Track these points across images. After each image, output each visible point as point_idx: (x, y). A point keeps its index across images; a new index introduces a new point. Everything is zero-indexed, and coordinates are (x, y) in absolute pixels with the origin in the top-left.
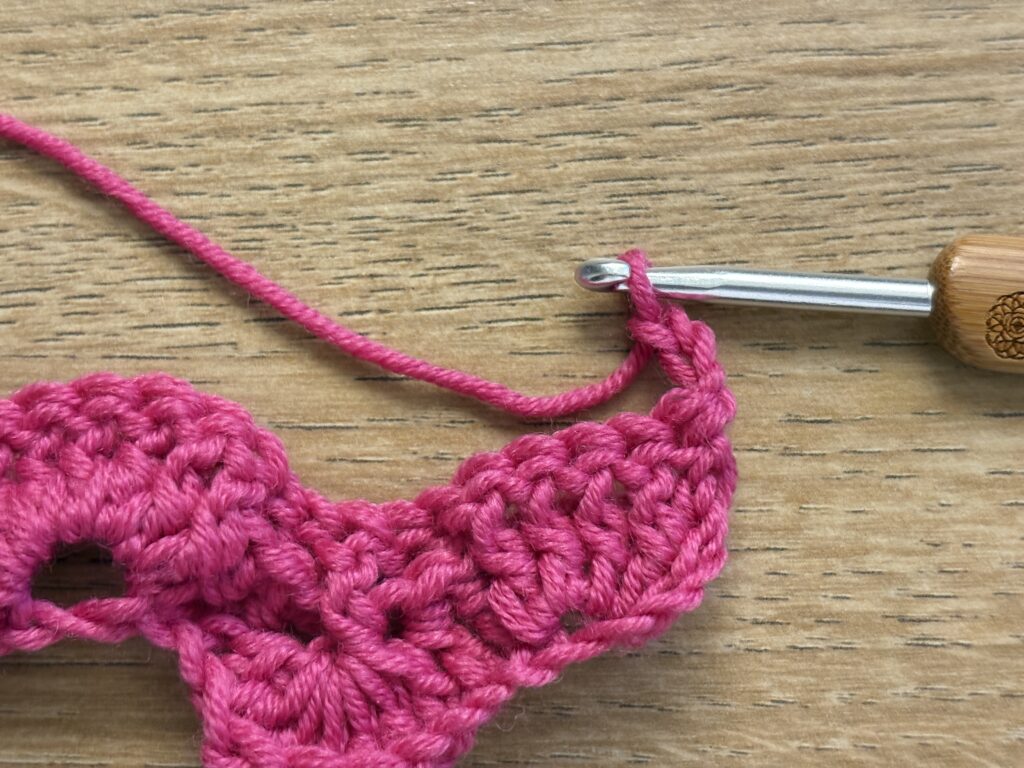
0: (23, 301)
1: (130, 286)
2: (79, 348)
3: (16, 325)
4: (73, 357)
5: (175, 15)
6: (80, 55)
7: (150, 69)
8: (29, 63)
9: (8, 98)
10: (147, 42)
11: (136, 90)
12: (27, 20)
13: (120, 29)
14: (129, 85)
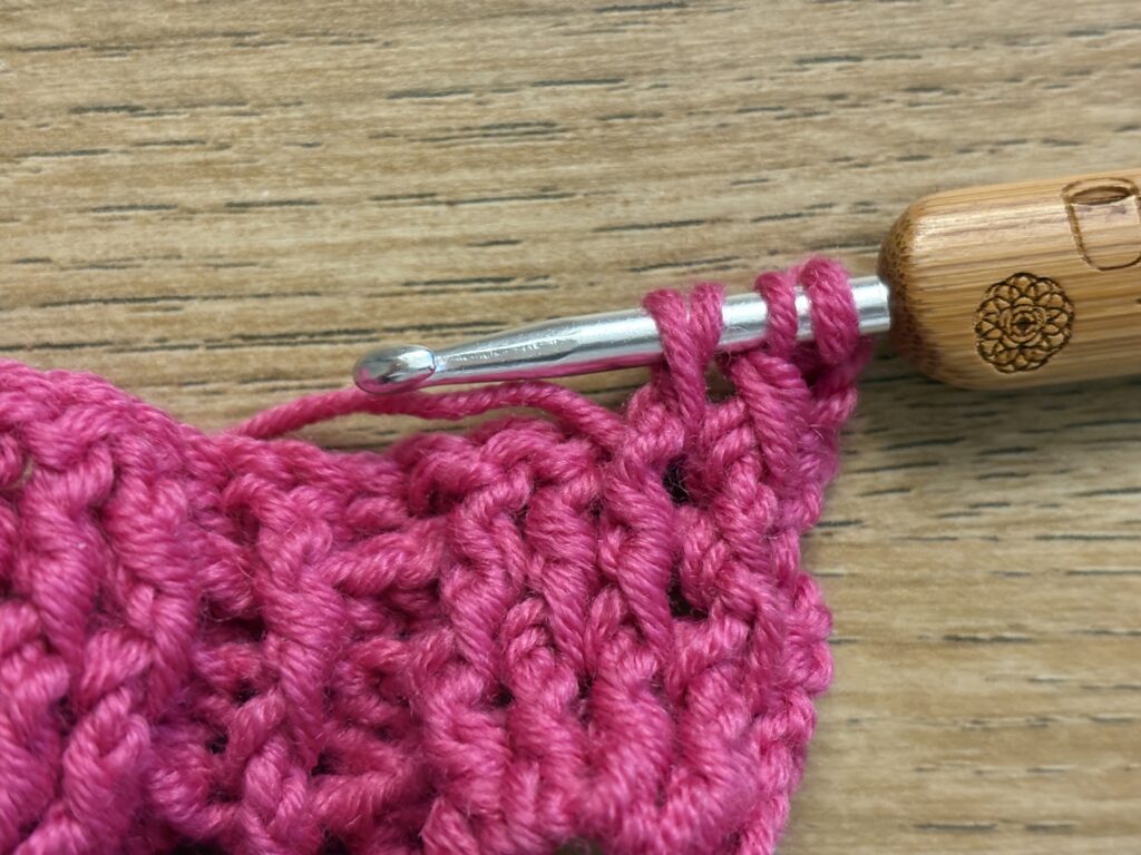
0: (920, 459)
1: (1074, 435)
2: (1003, 526)
3: (912, 494)
4: (995, 539)
5: (1128, 32)
6: (992, 92)
7: (1097, 112)
8: (918, 104)
9: (890, 159)
10: (1086, 72)
11: (1076, 144)
12: (913, 38)
13: (1051, 53)
14: (1065, 136)
